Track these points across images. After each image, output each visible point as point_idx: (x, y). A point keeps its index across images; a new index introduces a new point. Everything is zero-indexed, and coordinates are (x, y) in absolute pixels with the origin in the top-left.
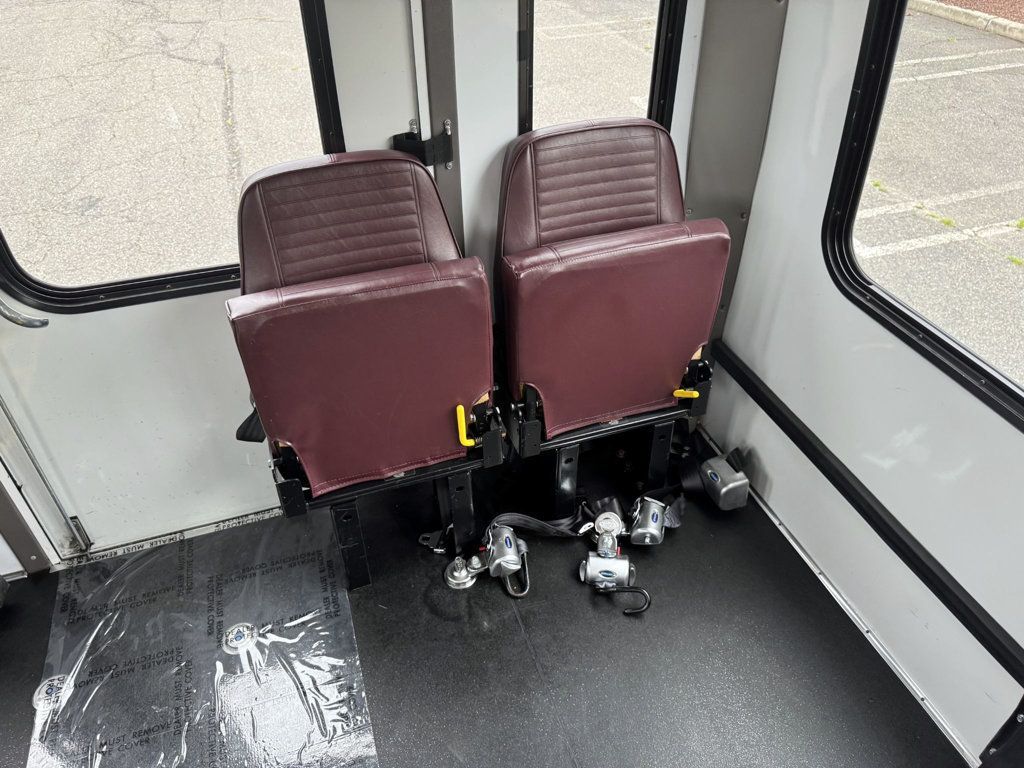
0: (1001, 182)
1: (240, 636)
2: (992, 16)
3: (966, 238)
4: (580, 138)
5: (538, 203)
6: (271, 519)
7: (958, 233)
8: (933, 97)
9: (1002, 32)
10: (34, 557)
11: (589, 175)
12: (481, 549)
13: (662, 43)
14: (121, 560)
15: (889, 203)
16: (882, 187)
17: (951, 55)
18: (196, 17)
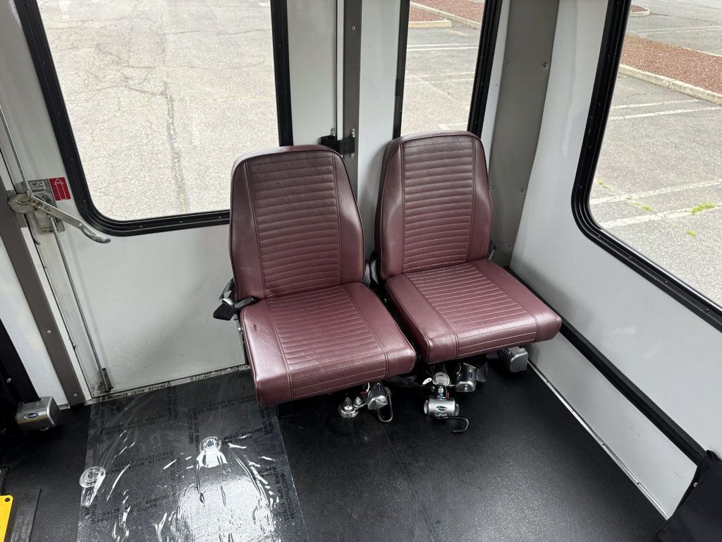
0: (680, 184)
1: (210, 444)
2: (672, 80)
3: (659, 218)
4: (430, 141)
5: (404, 177)
6: (226, 375)
7: (654, 215)
8: (636, 129)
9: (679, 90)
10: (76, 395)
11: (434, 162)
12: (361, 393)
13: (477, 89)
14: (130, 399)
15: (609, 195)
16: (604, 185)
17: (647, 103)
18: (147, 64)
